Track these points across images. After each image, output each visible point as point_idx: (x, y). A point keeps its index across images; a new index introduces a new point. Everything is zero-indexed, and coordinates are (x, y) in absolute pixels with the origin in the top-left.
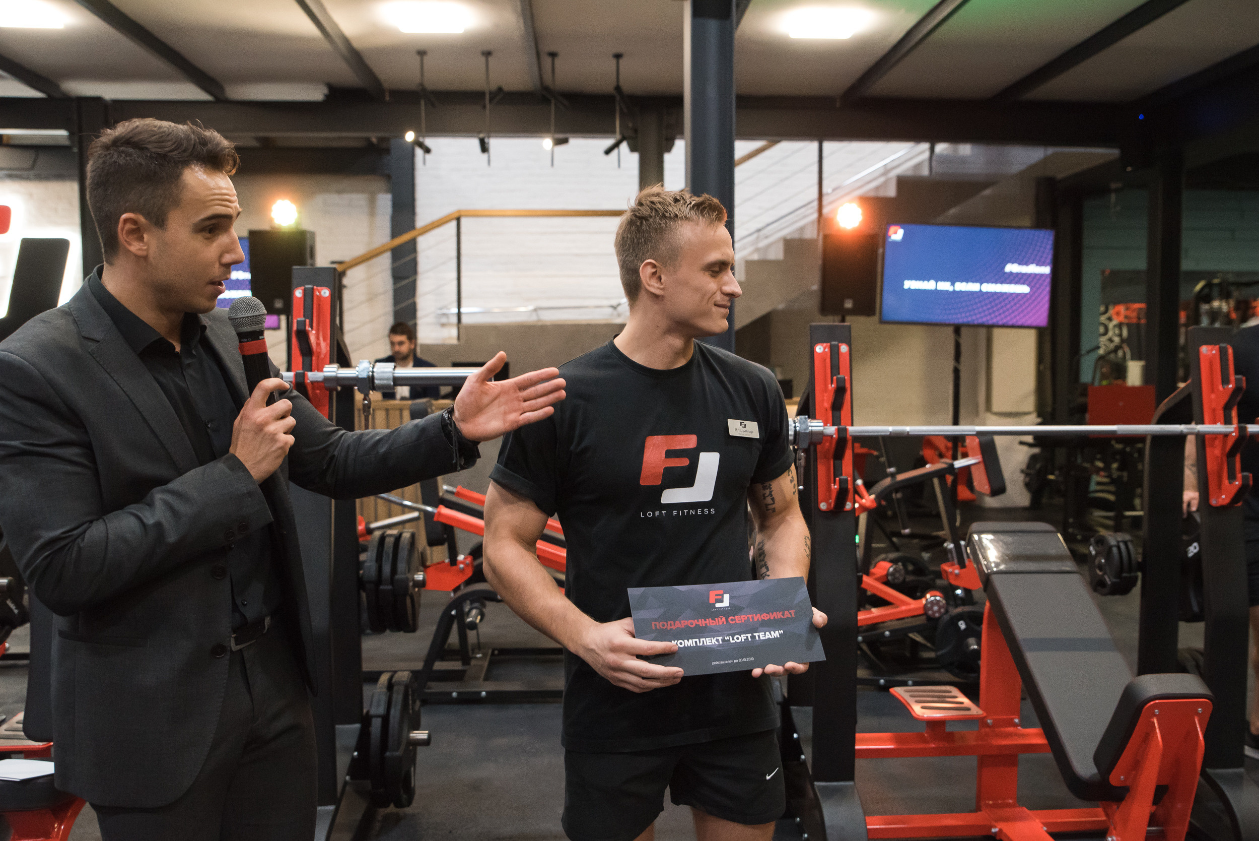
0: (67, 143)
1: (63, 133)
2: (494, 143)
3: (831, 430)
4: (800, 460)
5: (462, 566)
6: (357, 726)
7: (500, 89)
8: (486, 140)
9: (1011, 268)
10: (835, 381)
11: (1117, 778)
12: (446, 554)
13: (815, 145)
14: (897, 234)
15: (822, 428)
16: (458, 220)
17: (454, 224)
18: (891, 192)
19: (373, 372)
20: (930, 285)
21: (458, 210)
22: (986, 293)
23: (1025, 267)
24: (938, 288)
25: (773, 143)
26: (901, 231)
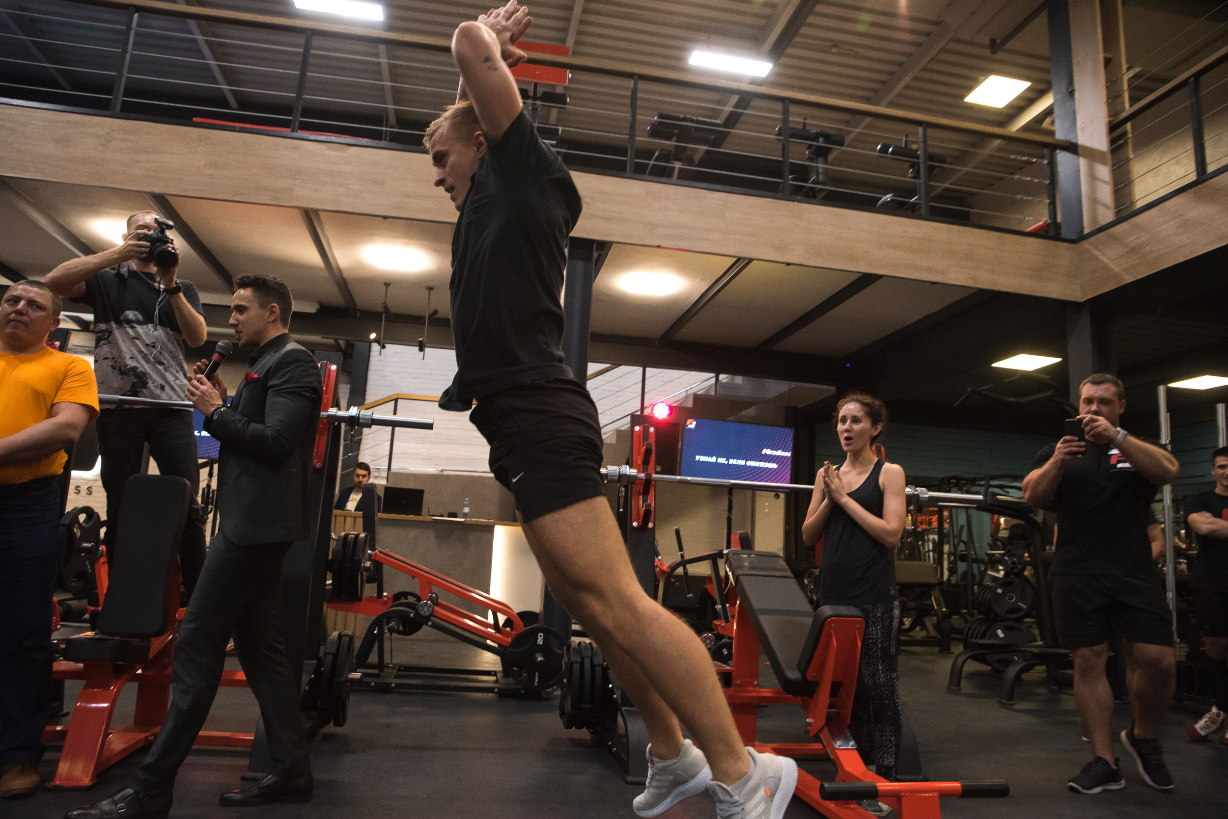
3: (642, 475)
4: (622, 492)
5: (385, 599)
6: (315, 661)
7: (436, 311)
9: (767, 451)
10: (645, 445)
11: (811, 675)
12: (376, 590)
13: (640, 369)
14: (692, 425)
15: (636, 474)
16: (396, 400)
17: (393, 402)
18: (690, 404)
19: (359, 415)
20: (713, 459)
21: (397, 394)
22: (750, 466)
23: (775, 451)
24: (718, 462)
25: (615, 366)
26: (694, 423)
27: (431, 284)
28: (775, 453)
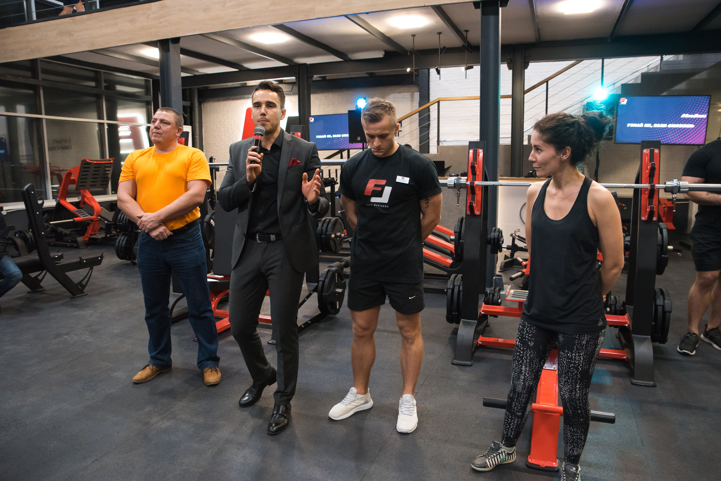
0: (295, 81)
1: (294, 78)
2: (442, 70)
7: (444, 47)
8: (439, 69)
9: (684, 116)
13: (601, 61)
14: (624, 102)
16: (438, 102)
17: (437, 104)
18: (639, 81)
20: (641, 125)
21: (439, 98)
22: (671, 128)
23: (692, 115)
24: (645, 126)
25: (580, 61)
26: (626, 101)
27: (440, 31)
28: (692, 116)
